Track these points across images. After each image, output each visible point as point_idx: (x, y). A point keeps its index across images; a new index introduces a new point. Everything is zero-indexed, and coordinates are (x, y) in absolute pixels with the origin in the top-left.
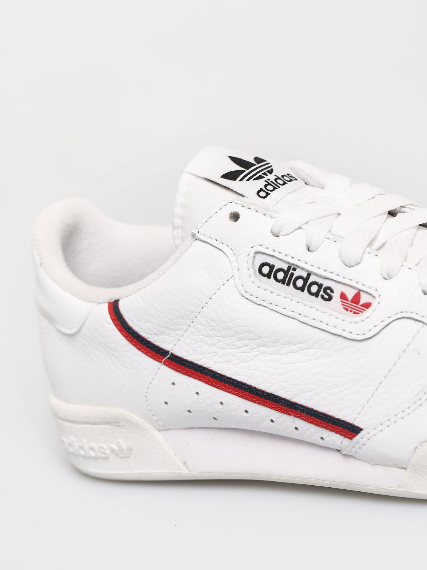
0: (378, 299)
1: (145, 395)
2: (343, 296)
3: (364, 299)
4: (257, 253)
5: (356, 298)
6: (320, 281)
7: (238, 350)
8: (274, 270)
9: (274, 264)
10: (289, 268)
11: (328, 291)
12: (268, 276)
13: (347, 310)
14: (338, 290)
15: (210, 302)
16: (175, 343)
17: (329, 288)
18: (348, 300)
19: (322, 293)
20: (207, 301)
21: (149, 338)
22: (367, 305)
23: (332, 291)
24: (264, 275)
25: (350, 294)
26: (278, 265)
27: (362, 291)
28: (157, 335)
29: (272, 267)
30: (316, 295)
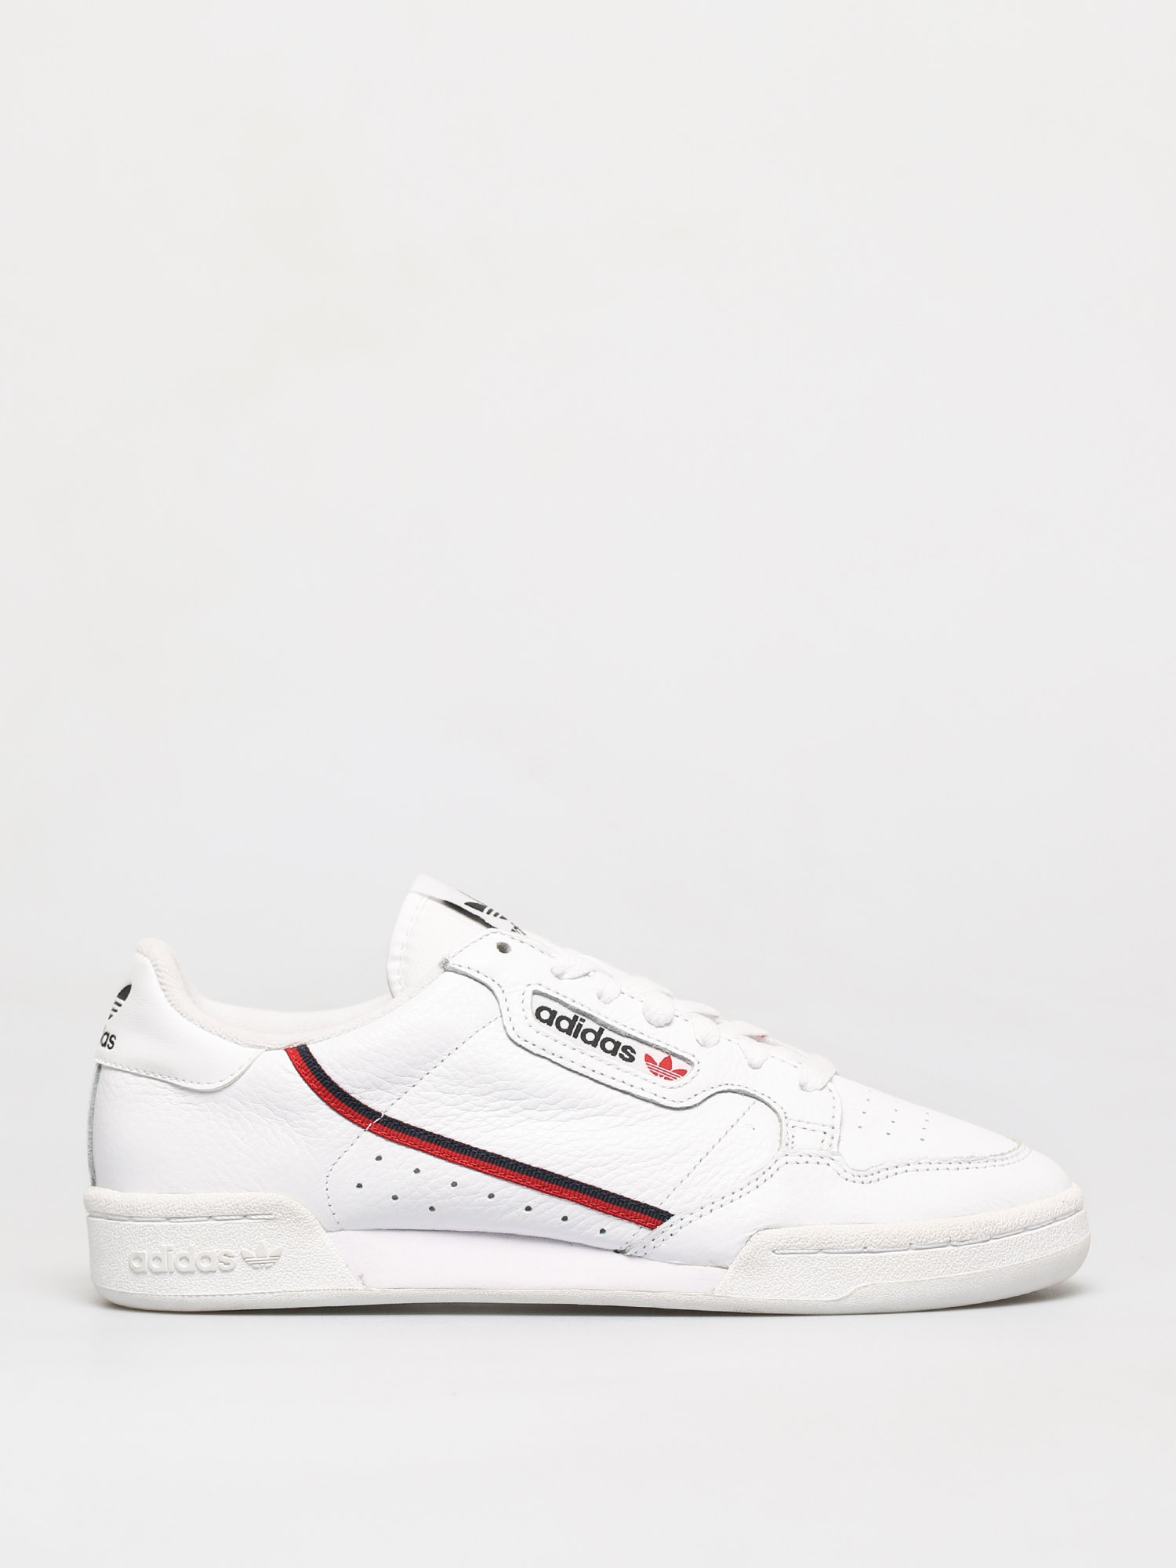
0: (696, 1067)
1: (327, 1174)
2: (648, 1058)
3: (677, 1064)
4: (535, 993)
5: (667, 1063)
6: (617, 1038)
7: (492, 1113)
8: (557, 1016)
9: (556, 1010)
10: (576, 1018)
11: (629, 1051)
12: (549, 1022)
13: (656, 1074)
14: (641, 1051)
15: (464, 1047)
16: (393, 1101)
17: (630, 1048)
18: (656, 1064)
19: (620, 1051)
20: (458, 1046)
21: (354, 1093)
22: (683, 1072)
23: (633, 1051)
24: (543, 1021)
25: (659, 1057)
26: (562, 1011)
27: (675, 1055)
28: (368, 1089)
29: (553, 1013)
30: (614, 1053)
